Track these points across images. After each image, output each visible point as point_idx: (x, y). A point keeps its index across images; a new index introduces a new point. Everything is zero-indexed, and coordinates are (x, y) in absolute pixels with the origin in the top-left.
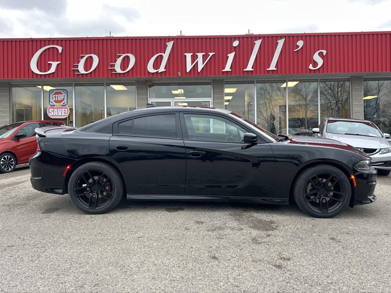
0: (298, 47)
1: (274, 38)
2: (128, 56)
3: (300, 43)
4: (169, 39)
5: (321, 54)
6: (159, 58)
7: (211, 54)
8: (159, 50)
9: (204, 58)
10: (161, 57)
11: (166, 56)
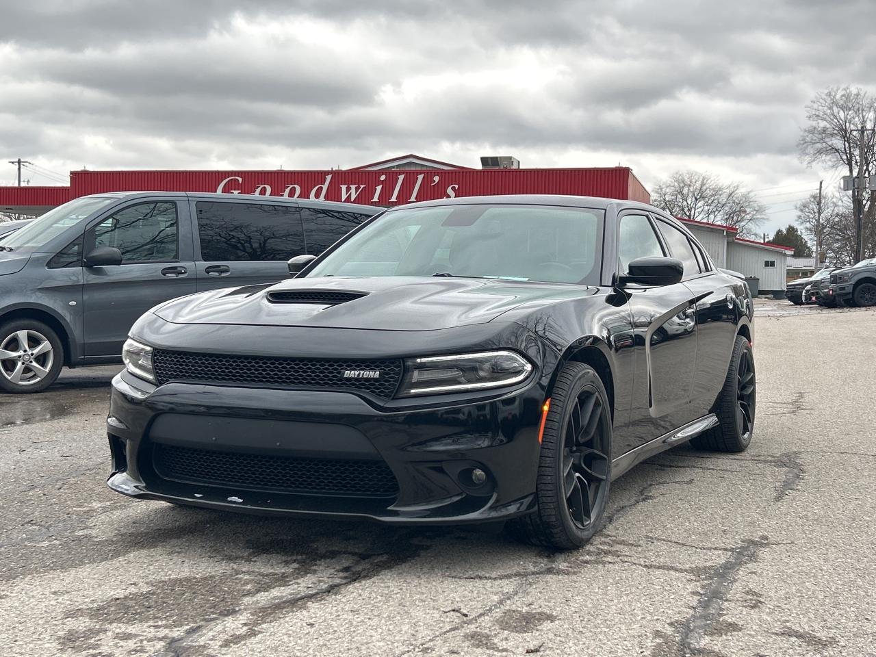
0: (435, 181)
1: (415, 174)
2: (294, 187)
3: (436, 179)
4: (328, 173)
5: (453, 189)
6: (320, 190)
7: (362, 186)
8: (320, 182)
9: (357, 189)
10: (322, 188)
11: (325, 187)
